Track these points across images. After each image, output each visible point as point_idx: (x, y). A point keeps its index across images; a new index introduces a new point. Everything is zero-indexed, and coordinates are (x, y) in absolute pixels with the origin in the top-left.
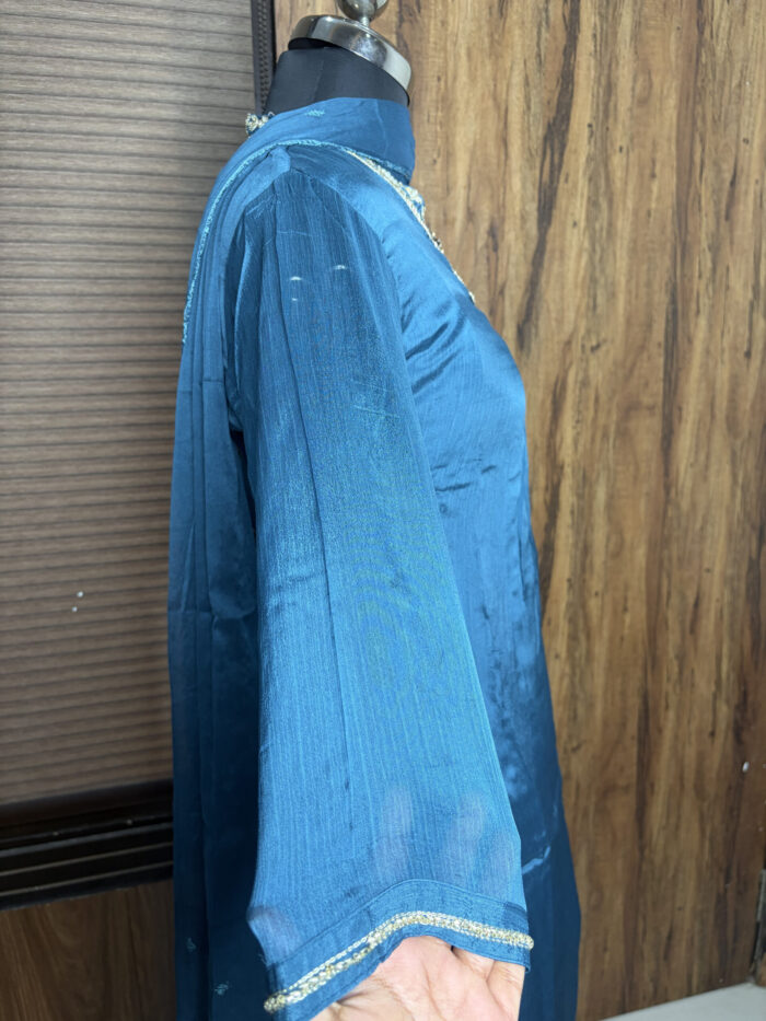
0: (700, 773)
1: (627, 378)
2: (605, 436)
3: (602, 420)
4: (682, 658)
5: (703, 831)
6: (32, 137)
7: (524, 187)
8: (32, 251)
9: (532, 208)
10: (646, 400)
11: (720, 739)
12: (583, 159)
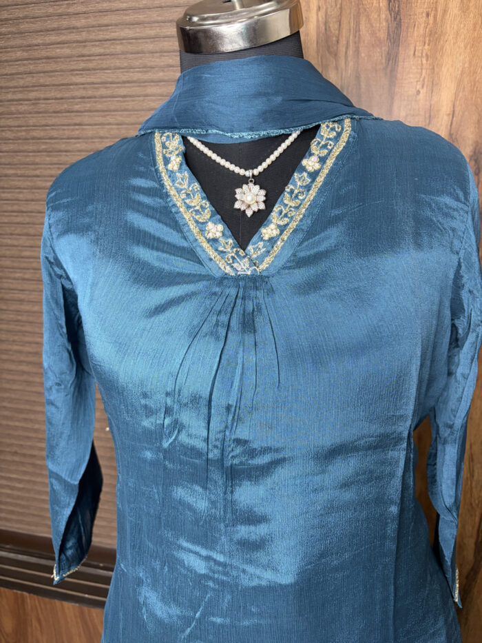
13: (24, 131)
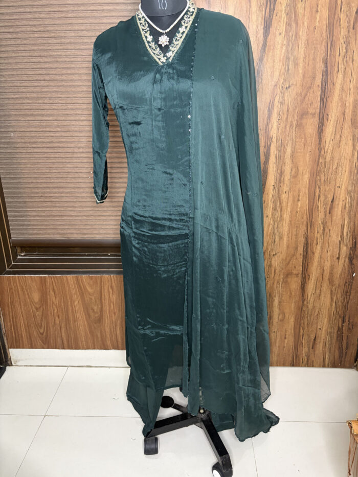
0: (331, 274)
1: (302, 101)
2: (291, 125)
3: (290, 119)
4: (324, 224)
5: (332, 299)
6: (76, 13)
7: (257, 19)
8: (76, 53)
9: (261, 28)
10: (311, 111)
11: (342, 261)
12: (284, 6)
13: (43, 27)
